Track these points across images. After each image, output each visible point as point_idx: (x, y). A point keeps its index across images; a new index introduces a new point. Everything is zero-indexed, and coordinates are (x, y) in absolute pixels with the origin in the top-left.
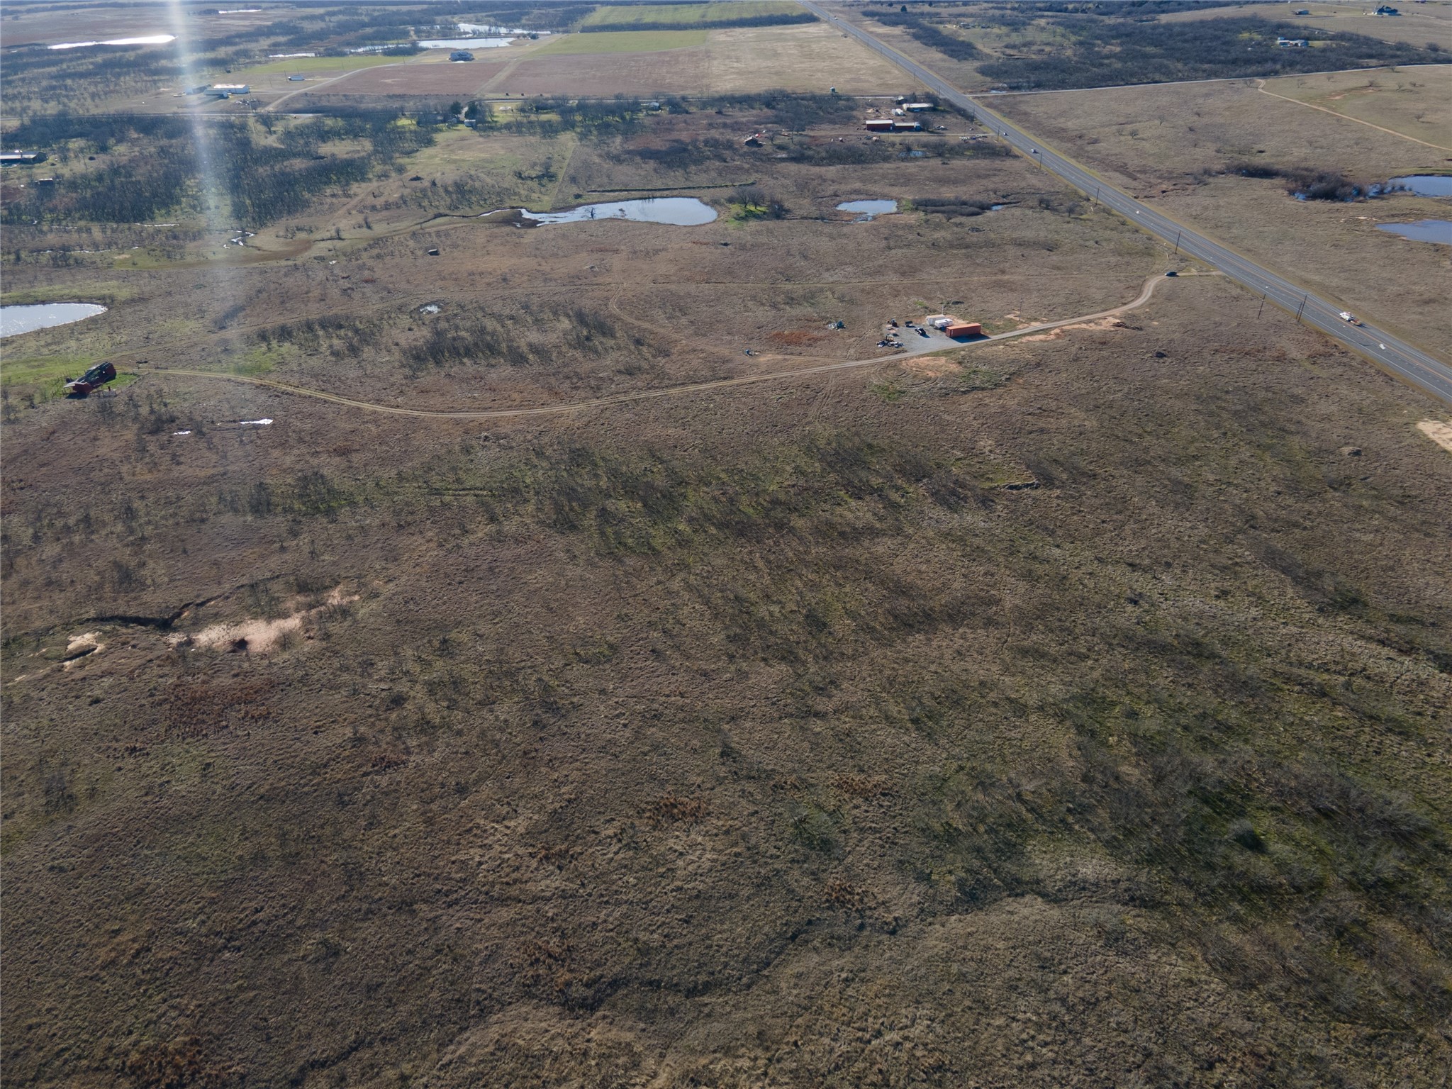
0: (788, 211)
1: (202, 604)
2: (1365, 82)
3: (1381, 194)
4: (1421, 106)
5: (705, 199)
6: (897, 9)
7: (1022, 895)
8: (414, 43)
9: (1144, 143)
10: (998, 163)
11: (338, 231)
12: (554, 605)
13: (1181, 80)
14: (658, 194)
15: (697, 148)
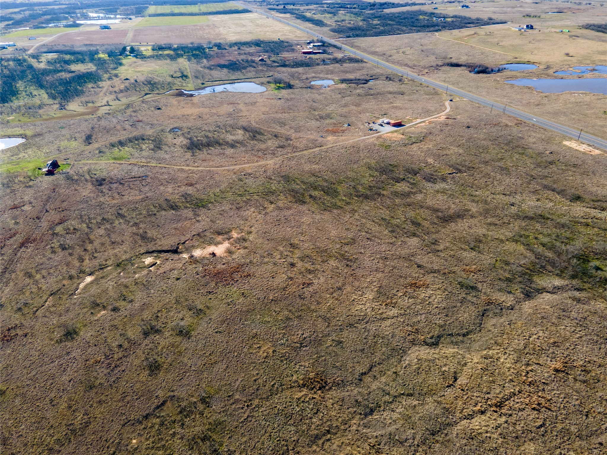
0: (293, 86)
1: (184, 243)
2: (473, 32)
3: (499, 71)
4: (496, 40)
5: (258, 82)
6: (282, 7)
7: (542, 293)
8: (74, 22)
9: (409, 56)
10: (360, 65)
11: (108, 102)
12: (320, 228)
13: (408, 33)
14: (236, 81)
15: (239, 62)
